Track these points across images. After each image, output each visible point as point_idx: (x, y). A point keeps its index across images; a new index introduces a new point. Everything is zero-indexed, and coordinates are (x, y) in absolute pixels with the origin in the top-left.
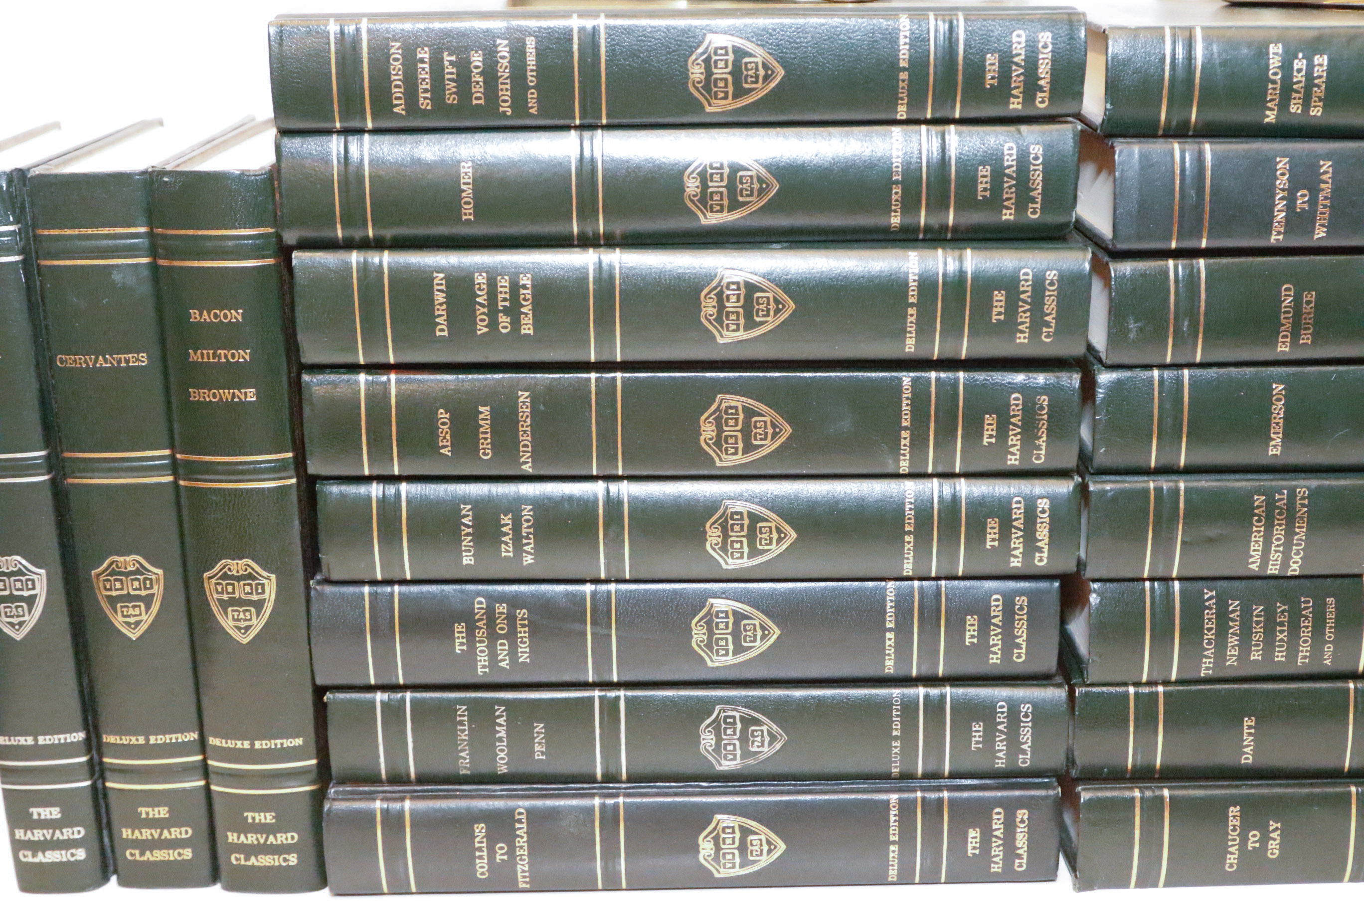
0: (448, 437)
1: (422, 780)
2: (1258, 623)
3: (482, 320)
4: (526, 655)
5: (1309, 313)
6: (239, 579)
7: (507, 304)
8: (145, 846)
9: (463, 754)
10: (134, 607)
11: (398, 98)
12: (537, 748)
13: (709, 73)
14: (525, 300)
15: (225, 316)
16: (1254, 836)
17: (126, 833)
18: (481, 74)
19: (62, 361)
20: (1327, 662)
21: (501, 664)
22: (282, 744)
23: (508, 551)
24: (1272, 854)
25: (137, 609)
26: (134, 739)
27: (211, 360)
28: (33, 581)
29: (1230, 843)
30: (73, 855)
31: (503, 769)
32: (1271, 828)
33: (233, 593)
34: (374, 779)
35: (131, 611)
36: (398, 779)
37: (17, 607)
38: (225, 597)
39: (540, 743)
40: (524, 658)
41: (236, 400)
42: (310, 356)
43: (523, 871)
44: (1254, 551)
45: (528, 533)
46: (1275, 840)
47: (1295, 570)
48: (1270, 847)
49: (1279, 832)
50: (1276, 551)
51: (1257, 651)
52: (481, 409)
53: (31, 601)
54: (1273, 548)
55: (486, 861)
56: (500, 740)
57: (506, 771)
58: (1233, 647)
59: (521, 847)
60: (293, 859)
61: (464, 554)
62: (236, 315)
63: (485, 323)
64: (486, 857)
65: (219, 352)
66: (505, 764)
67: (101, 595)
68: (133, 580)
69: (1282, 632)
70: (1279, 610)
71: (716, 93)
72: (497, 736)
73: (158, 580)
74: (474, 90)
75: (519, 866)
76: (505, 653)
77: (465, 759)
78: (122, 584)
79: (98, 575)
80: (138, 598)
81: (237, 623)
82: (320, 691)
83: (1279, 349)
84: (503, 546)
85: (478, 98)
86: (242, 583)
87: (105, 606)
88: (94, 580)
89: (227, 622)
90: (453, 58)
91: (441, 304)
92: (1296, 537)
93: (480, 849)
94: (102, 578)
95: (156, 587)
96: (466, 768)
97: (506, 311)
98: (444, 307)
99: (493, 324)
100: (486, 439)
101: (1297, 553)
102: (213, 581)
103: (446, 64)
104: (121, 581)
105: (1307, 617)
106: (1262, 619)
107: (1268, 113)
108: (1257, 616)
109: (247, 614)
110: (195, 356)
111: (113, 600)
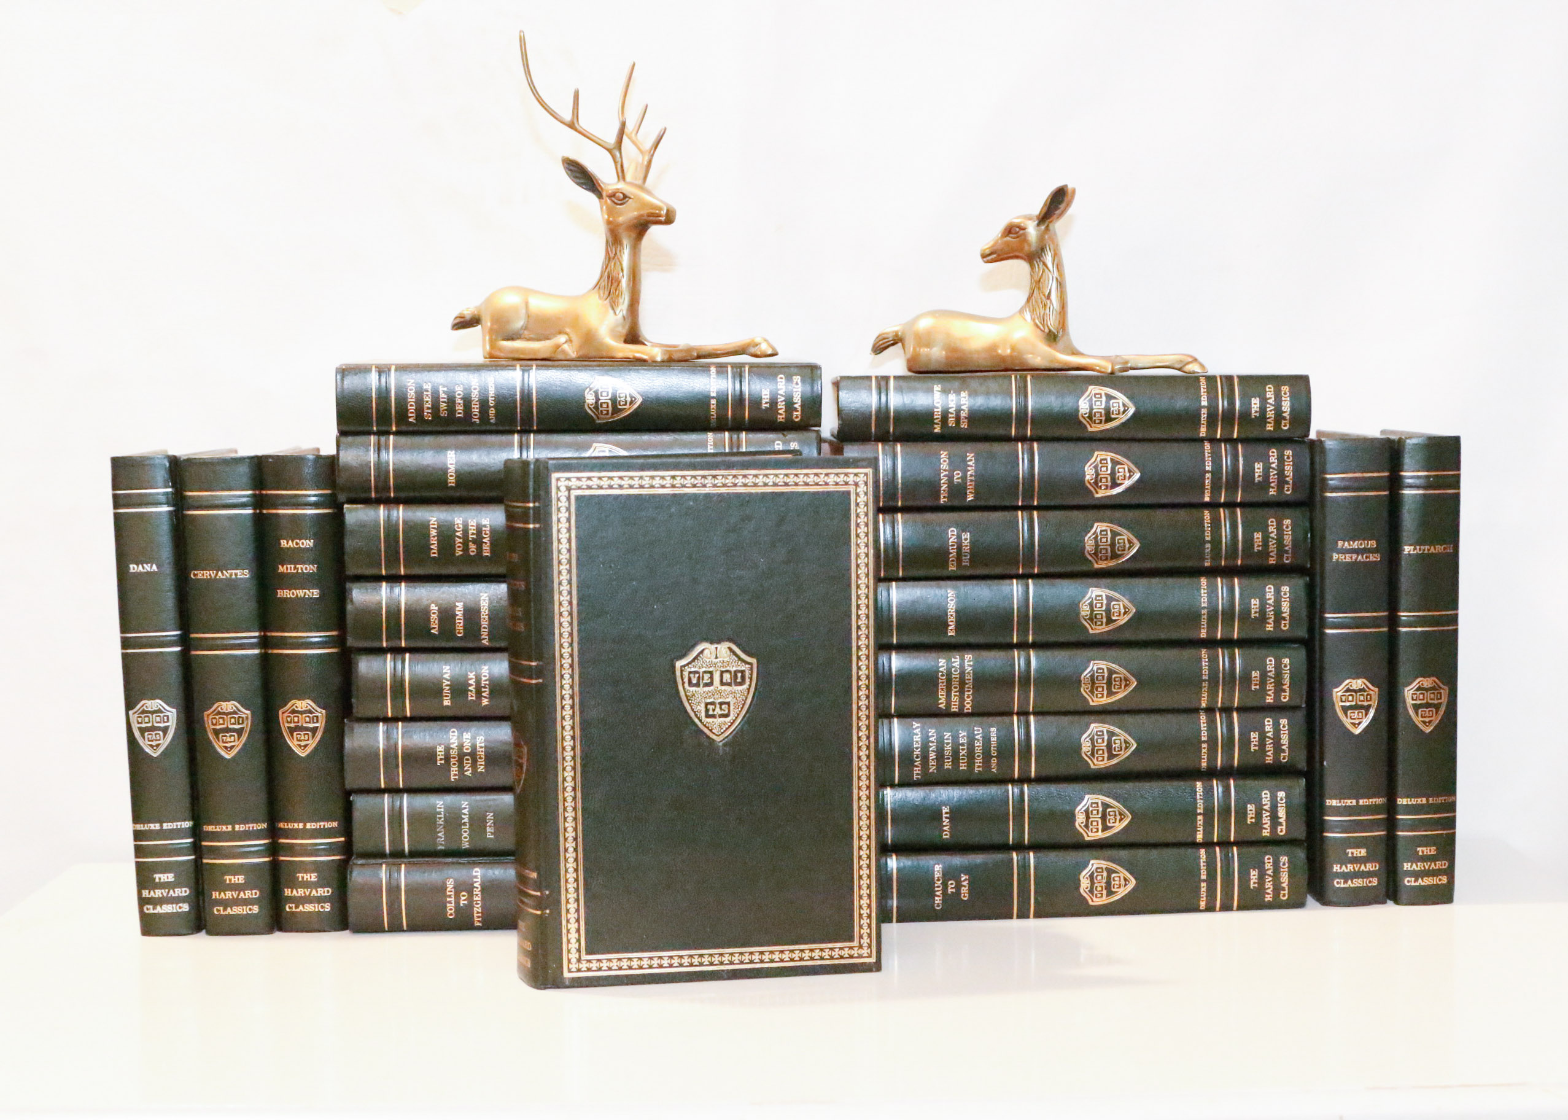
0: (437, 622)
1: (413, 854)
2: (948, 744)
3: (459, 547)
4: (482, 767)
5: (967, 546)
6: (301, 713)
7: (474, 536)
8: (226, 904)
9: (439, 835)
10: (231, 736)
11: (412, 413)
12: (488, 829)
13: (597, 399)
14: (486, 534)
15: (303, 544)
16: (952, 884)
17: (215, 895)
18: (461, 399)
19: (195, 575)
20: (994, 770)
21: (466, 773)
22: (324, 826)
23: (472, 696)
24: (964, 896)
25: (233, 738)
26: (224, 828)
27: (292, 571)
28: (168, 716)
29: (936, 889)
30: (180, 908)
31: (466, 845)
32: (963, 879)
33: (298, 722)
34: (382, 855)
35: (229, 740)
36: (397, 854)
37: (156, 734)
38: (292, 725)
39: (490, 826)
40: (481, 769)
41: (307, 596)
42: (352, 570)
43: (478, 913)
44: (941, 695)
45: (485, 684)
46: (965, 886)
47: (968, 709)
48: (962, 892)
49: (967, 882)
50: (955, 696)
51: (948, 762)
52: (457, 604)
53: (165, 730)
54: (953, 694)
55: (453, 905)
56: (464, 824)
57: (468, 846)
58: (933, 760)
59: (477, 895)
60: (327, 907)
61: (445, 698)
62: (308, 543)
63: (461, 549)
64: (453, 902)
65: (297, 566)
66: (467, 841)
67: (210, 726)
68: (231, 718)
69: (963, 749)
70: (960, 736)
71: (602, 411)
72: (463, 821)
73: (247, 718)
74: (457, 408)
75: (475, 909)
76: (469, 765)
77: (441, 838)
78: (224, 721)
79: (208, 715)
80: (234, 730)
81: (299, 743)
82: (348, 793)
83: (950, 569)
84: (469, 693)
85: (460, 413)
86: (304, 715)
87: (211, 737)
88: (206, 718)
89: (293, 744)
90: (445, 389)
91: (434, 537)
92: (967, 686)
93: (450, 896)
94: (211, 717)
95: (245, 723)
96: (441, 844)
97: (474, 541)
98: (436, 538)
99: (466, 549)
100: (460, 623)
101: (968, 697)
102: (286, 715)
103: (441, 392)
104: (223, 718)
105: (978, 740)
106: (950, 741)
107: (936, 426)
108: (947, 739)
109: (306, 736)
110: (282, 569)
111: (217, 732)
